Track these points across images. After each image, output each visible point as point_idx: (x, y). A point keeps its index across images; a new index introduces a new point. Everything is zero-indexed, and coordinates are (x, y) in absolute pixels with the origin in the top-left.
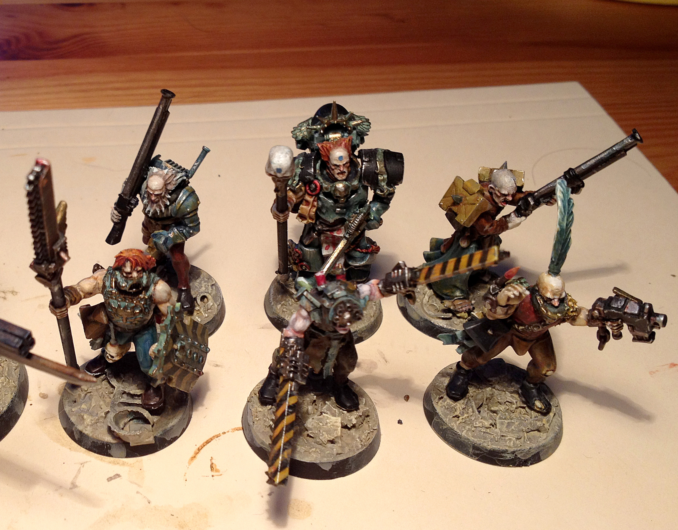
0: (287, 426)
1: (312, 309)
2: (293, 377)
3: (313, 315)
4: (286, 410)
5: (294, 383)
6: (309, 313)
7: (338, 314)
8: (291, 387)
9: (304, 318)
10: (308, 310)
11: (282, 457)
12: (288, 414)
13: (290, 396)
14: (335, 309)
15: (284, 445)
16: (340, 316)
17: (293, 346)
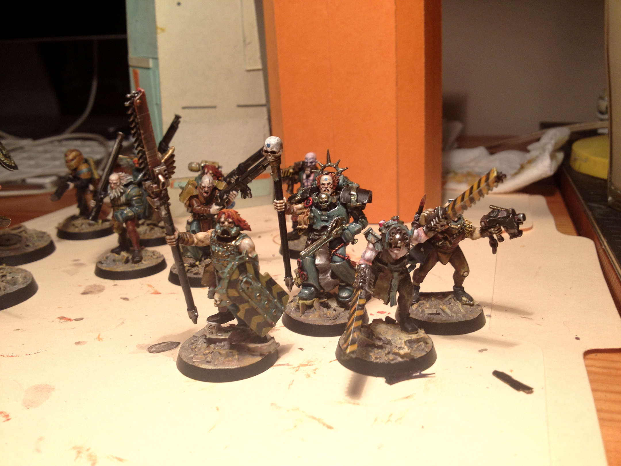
0: (356, 317)
1: (375, 241)
2: (362, 285)
3: (377, 245)
4: (357, 306)
5: (363, 291)
6: (374, 244)
7: (391, 235)
8: (361, 293)
9: (371, 250)
10: (373, 242)
11: (352, 336)
12: (358, 310)
13: (360, 298)
14: (389, 234)
15: (354, 328)
16: (393, 237)
17: (364, 269)
